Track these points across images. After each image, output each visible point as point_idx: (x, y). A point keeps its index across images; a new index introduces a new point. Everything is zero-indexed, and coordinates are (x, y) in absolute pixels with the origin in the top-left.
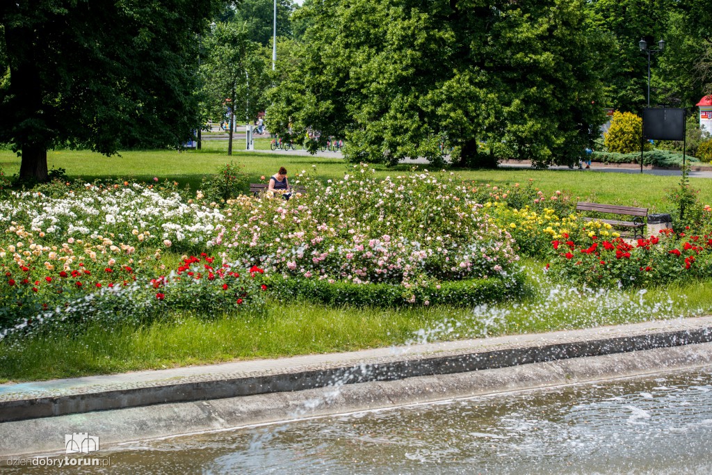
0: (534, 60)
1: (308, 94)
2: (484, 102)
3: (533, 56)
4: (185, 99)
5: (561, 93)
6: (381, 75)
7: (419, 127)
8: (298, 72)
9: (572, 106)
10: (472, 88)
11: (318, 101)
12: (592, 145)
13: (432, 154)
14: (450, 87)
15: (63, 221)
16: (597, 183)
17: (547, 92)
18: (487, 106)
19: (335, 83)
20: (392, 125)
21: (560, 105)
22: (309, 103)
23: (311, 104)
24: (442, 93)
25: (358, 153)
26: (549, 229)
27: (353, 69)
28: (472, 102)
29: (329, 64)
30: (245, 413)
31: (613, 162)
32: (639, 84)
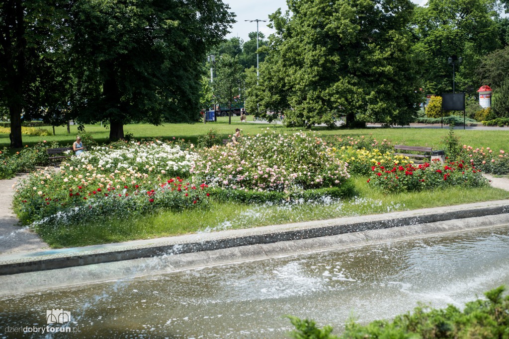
0: (382, 70)
1: (267, 91)
2: (356, 93)
3: (382, 68)
4: (193, 97)
5: (397, 87)
6: (302, 81)
7: (322, 108)
8: (261, 80)
9: (403, 94)
10: (350, 86)
11: (272, 95)
12: (416, 115)
13: (329, 121)
14: (338, 86)
15: (116, 162)
16: (414, 134)
17: (390, 87)
18: (357, 95)
19: (281, 85)
20: (307, 107)
21: (397, 94)
22: (267, 96)
23: (268, 97)
24: (334, 89)
25: (290, 122)
26: (373, 160)
27: (287, 78)
28: (349, 94)
29: (275, 76)
30: (185, 262)
31: (430, 123)
32: (449, 81)
